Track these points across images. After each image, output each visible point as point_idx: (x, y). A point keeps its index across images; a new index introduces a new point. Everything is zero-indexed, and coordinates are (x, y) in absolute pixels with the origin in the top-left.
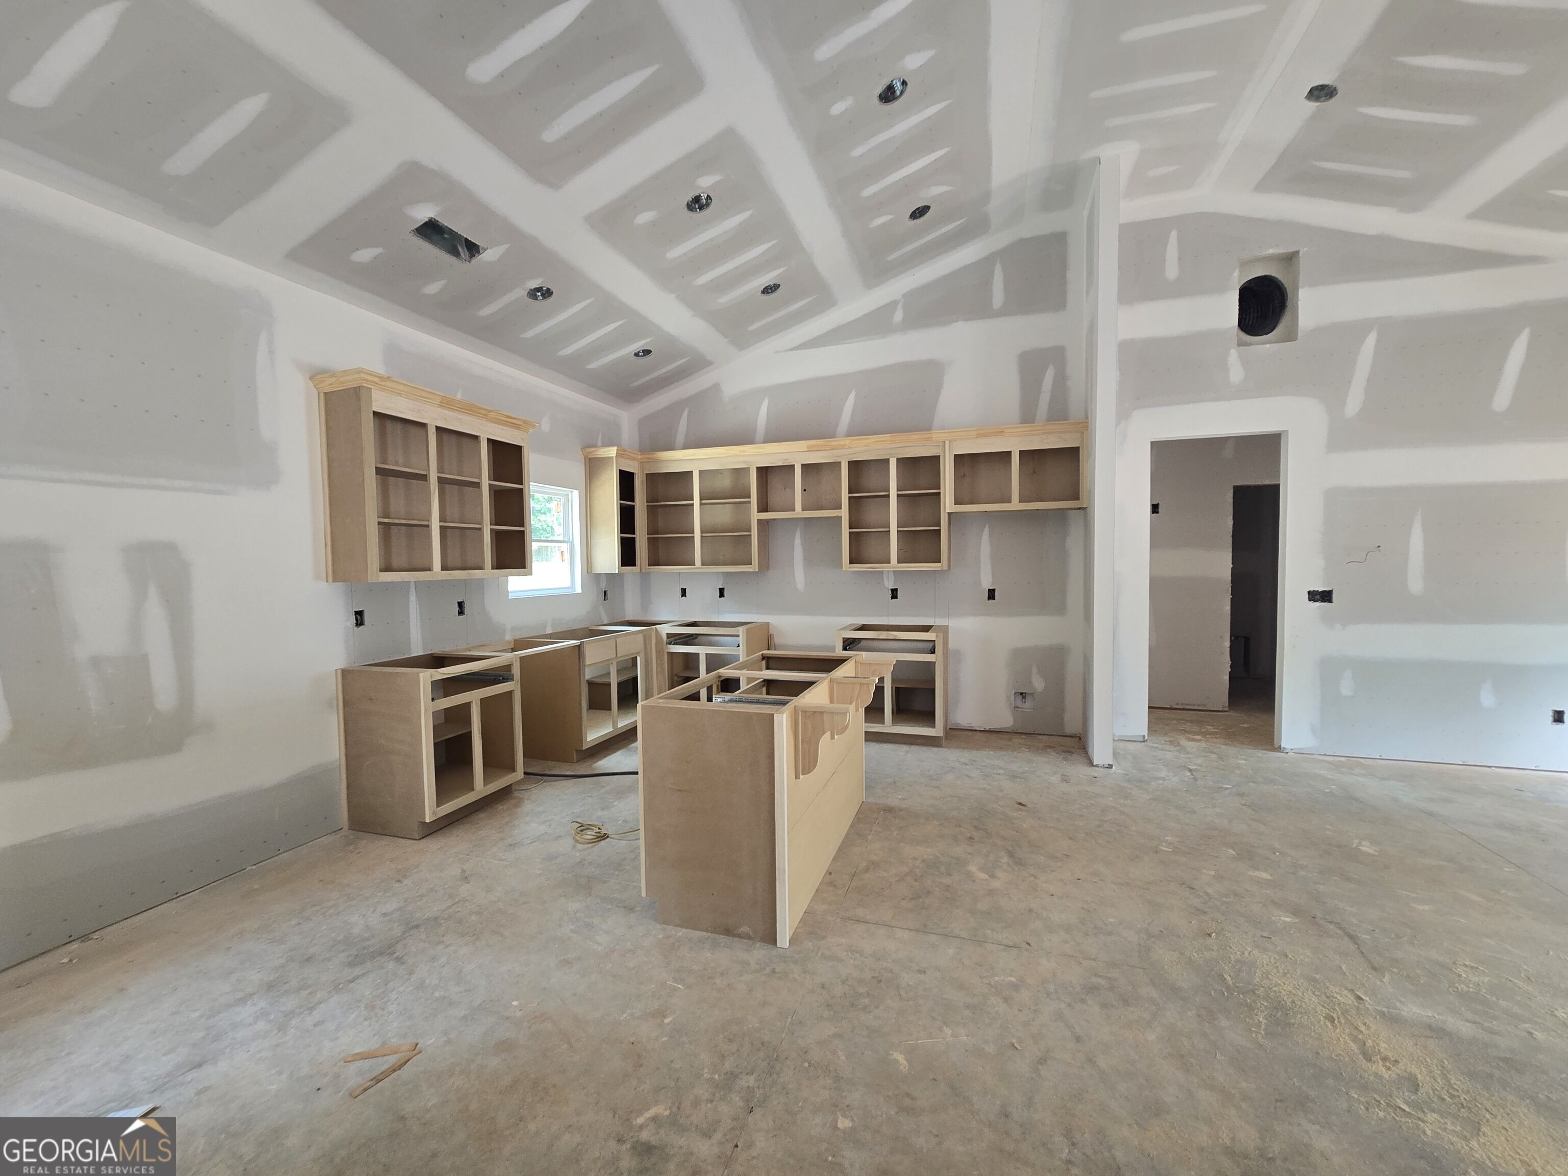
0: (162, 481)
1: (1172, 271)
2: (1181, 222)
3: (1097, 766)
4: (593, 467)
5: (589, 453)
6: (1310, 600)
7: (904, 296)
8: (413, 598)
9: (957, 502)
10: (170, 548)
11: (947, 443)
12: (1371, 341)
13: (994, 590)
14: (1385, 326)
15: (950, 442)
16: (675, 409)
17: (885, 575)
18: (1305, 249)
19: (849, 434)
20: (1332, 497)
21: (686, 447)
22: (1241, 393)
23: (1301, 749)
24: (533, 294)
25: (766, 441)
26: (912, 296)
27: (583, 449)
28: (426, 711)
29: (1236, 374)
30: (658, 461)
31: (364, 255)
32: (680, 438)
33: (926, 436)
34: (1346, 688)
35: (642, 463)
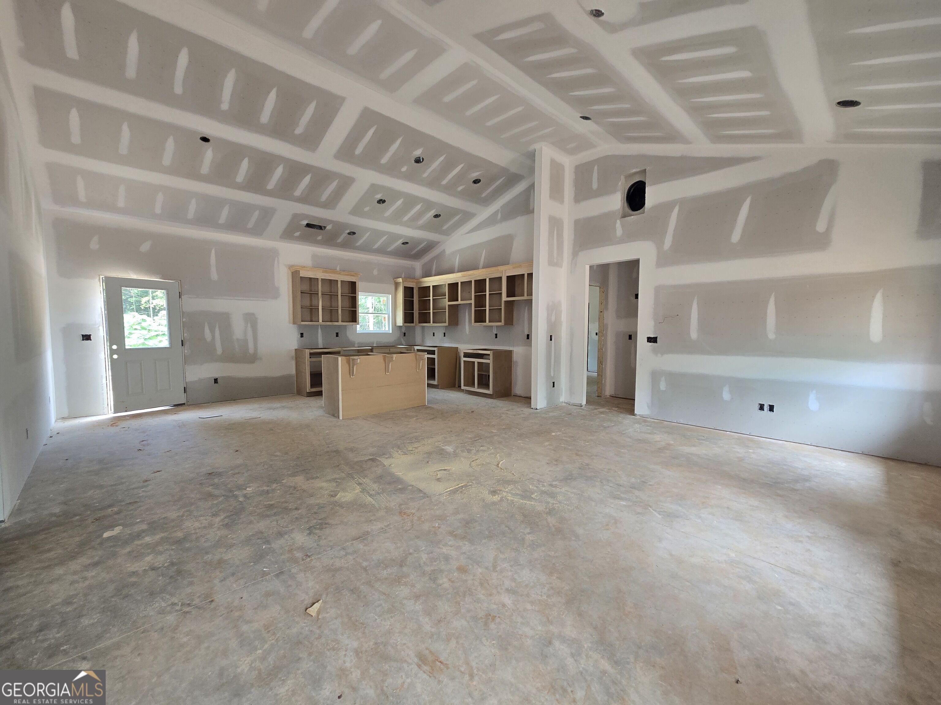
0: (252, 299)
1: (595, 186)
2: (598, 161)
3: (532, 408)
4: (397, 285)
5: (396, 280)
6: (648, 342)
7: (501, 207)
8: (320, 330)
9: (507, 297)
10: (253, 314)
11: (504, 271)
12: (676, 210)
13: (529, 335)
14: (683, 202)
15: (505, 271)
16: (431, 261)
17: (493, 327)
18: (649, 168)
19: (483, 268)
20: (658, 290)
21: (436, 275)
22: (622, 241)
23: (643, 415)
24: (349, 234)
25: (458, 272)
26: (504, 207)
27: (393, 279)
28: (308, 360)
29: (619, 231)
30: (421, 282)
31: (297, 234)
32: (433, 272)
33: (496, 269)
34: (663, 386)
35: (417, 283)
